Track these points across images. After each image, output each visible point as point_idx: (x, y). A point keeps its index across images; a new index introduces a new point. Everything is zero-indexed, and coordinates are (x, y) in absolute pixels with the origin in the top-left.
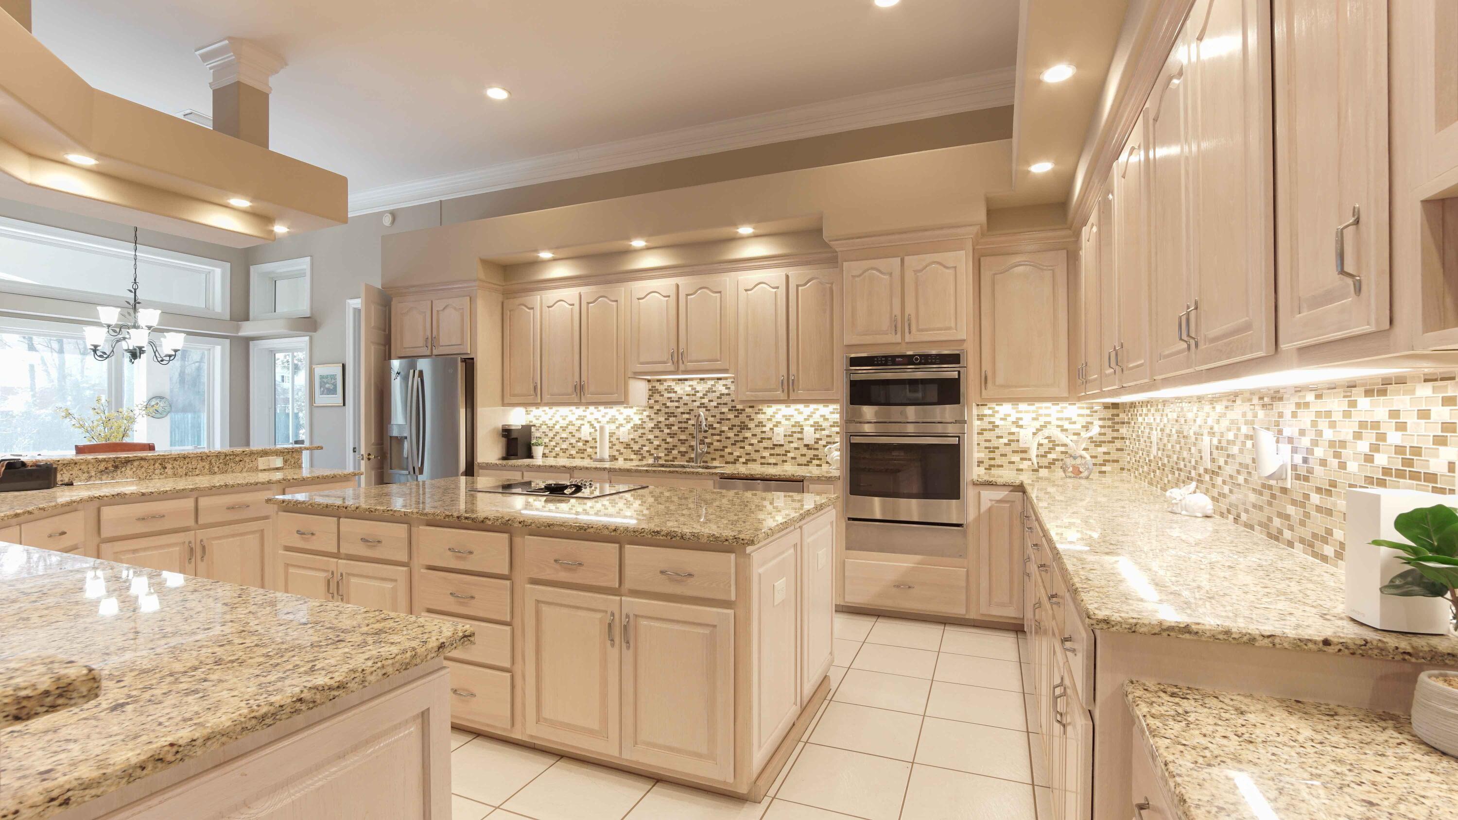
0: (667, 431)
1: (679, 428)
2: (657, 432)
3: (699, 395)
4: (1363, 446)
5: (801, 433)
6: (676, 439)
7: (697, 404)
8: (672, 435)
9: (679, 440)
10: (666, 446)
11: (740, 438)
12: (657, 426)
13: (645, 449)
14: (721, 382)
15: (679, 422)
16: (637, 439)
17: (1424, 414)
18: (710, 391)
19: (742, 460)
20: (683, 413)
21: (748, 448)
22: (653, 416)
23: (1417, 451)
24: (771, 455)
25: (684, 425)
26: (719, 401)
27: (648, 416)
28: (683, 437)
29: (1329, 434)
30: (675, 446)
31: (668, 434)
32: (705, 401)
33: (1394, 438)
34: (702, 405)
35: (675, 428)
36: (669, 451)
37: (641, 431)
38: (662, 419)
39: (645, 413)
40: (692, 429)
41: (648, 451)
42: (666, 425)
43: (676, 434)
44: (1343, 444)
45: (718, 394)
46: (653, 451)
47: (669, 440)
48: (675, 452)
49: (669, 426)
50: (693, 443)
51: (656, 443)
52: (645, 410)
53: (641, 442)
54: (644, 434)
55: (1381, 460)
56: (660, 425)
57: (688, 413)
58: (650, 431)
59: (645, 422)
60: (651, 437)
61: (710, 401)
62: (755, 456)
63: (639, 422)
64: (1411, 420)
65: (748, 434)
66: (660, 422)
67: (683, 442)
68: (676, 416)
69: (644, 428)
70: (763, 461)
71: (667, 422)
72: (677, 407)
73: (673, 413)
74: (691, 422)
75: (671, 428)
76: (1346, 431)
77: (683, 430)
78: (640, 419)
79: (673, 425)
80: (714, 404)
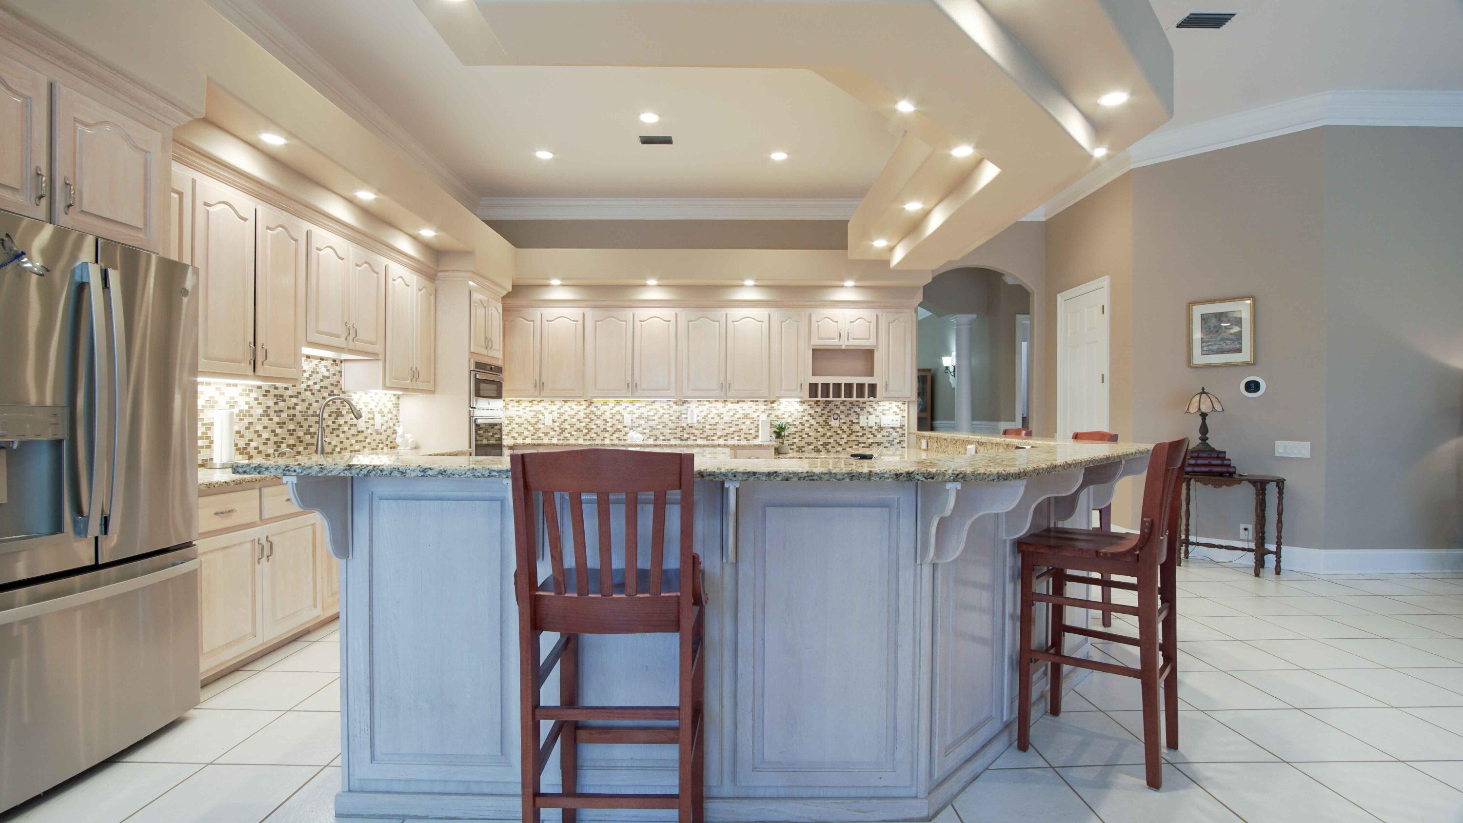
0: (276, 419)
1: (288, 415)
2: (266, 422)
3: (306, 375)
4: (731, 414)
5: (373, 419)
6: (285, 429)
7: (304, 386)
8: (281, 424)
9: (288, 431)
10: (275, 439)
11: (335, 426)
12: (266, 414)
13: (253, 444)
14: (324, 363)
15: (288, 408)
16: (243, 430)
17: (751, 407)
18: (315, 372)
19: (338, 449)
20: (291, 397)
21: (342, 435)
22: (261, 399)
23: (749, 414)
24: (357, 442)
25: (291, 412)
26: (322, 384)
27: (256, 399)
28: (292, 427)
29: (715, 412)
30: (284, 438)
31: (278, 423)
32: (310, 383)
33: (741, 412)
34: (308, 389)
35: (284, 415)
36: (278, 444)
37: (247, 420)
38: (271, 403)
39: (253, 395)
40: (299, 417)
41: (256, 448)
42: (276, 412)
43: (284, 423)
44: (722, 414)
45: (320, 376)
46: (262, 447)
47: (278, 431)
48: (284, 446)
49: (279, 412)
50: (301, 434)
51: (265, 435)
52: (251, 391)
53: (249, 435)
54: (251, 424)
55: (736, 416)
56: (269, 412)
57: (297, 397)
58: (259, 420)
59: (251, 407)
60: (259, 427)
61: (315, 383)
62: (346, 444)
63: (246, 407)
64: (747, 409)
65: (342, 422)
66: (268, 407)
67: (291, 432)
68: (284, 400)
69: (251, 416)
70: (352, 448)
71: (276, 408)
72: (287, 389)
73: (282, 396)
74: (298, 408)
75: (280, 416)
76: (724, 411)
77: (292, 417)
78: (247, 403)
79: (281, 411)
80: (317, 387)
